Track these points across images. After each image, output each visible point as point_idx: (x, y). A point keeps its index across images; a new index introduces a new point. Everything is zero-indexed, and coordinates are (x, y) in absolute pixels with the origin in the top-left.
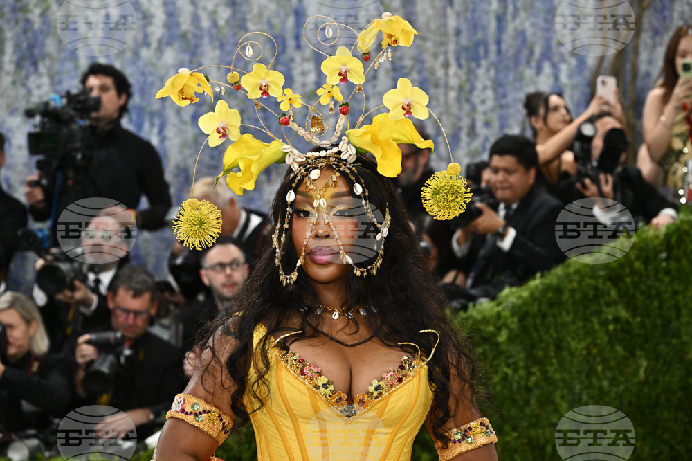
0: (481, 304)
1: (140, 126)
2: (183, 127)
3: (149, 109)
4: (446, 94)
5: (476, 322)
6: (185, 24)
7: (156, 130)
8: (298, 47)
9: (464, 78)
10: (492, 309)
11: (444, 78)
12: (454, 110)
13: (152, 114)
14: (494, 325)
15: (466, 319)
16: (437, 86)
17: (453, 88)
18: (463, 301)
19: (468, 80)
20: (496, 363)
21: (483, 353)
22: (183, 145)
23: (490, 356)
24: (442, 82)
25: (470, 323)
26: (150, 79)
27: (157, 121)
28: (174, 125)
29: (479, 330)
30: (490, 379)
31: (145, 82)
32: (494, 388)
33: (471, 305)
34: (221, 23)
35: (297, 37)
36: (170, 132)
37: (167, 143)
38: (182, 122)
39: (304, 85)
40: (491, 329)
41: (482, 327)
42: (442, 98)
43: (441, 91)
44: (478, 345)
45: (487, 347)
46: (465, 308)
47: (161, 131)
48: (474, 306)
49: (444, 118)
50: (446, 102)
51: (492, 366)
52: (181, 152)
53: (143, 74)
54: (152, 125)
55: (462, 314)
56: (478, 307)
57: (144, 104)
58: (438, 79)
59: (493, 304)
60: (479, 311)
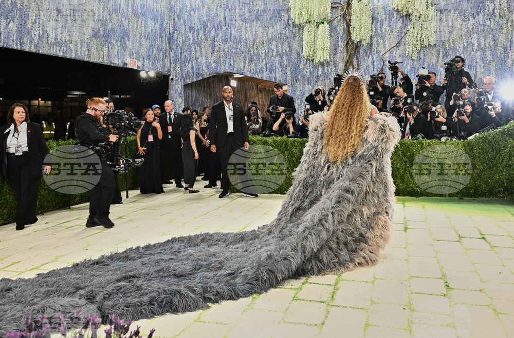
1: (471, 70)
3: (473, 65)
6: (482, 46)
8: (511, 49)
22: (481, 73)
28: (479, 69)
34: (491, 45)
35: (510, 47)
38: (481, 68)
47: (476, 70)
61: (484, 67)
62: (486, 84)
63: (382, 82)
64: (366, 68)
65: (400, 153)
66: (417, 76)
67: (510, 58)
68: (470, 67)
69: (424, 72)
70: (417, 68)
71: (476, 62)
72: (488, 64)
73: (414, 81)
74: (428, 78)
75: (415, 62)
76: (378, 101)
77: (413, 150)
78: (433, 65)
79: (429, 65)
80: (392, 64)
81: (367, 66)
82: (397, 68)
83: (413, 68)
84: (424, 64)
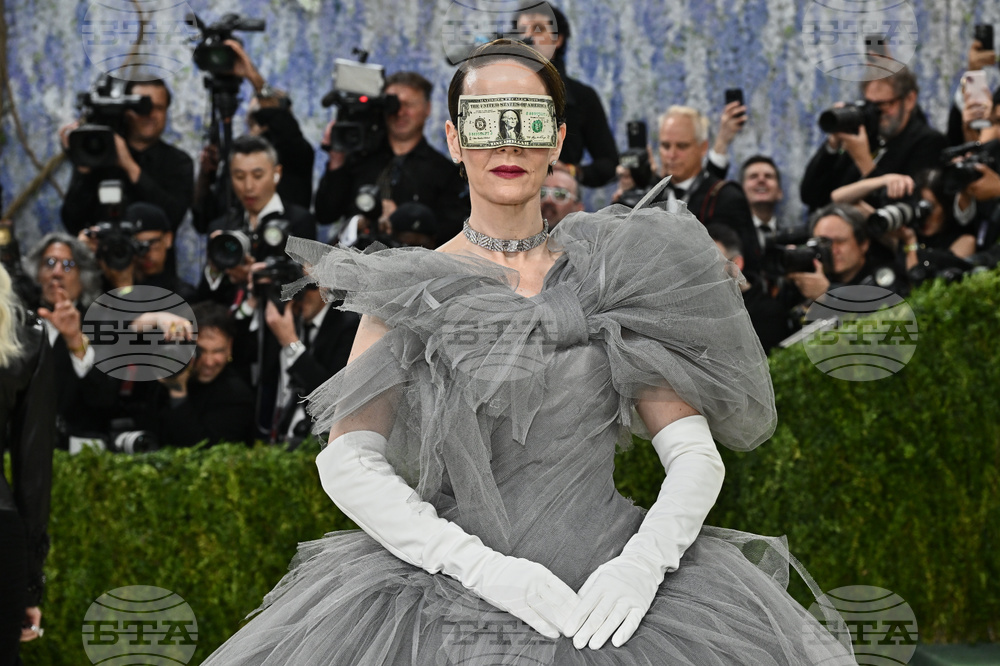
0: (977, 274)
1: (591, 72)
2: (642, 71)
3: (602, 51)
4: (947, 30)
5: (971, 294)
7: (610, 75)
9: (968, 10)
10: (991, 279)
11: (944, 10)
12: (957, 48)
13: (606, 57)
14: (992, 298)
15: (959, 292)
16: (936, 20)
17: (955, 23)
18: (957, 270)
19: (973, 12)
20: (993, 341)
21: (980, 330)
22: (642, 92)
23: (988, 334)
24: (942, 16)
25: (963, 296)
26: (604, 16)
27: (612, 65)
28: (632, 69)
29: (974, 304)
30: (986, 360)
31: (598, 20)
32: (992, 370)
33: (966, 274)
36: (627, 77)
37: (623, 90)
38: (641, 65)
39: (781, 21)
40: (988, 302)
41: (978, 301)
42: (942, 34)
43: (941, 26)
44: (973, 321)
45: (983, 323)
46: (959, 278)
47: (616, 75)
48: (970, 276)
49: (944, 57)
50: (948, 39)
51: (989, 346)
52: (639, 100)
53: (596, 11)
54: (606, 69)
55: (955, 286)
56: (974, 277)
57: (597, 45)
58: (938, 12)
59: (991, 274)
60: (974, 283)
61: (655, 59)
62: (667, 145)
63: (148, 131)
64: (48, 49)
65: (241, 522)
66: (326, 103)
67: (773, 21)
68: (590, 56)
69: (365, 81)
70: (321, 58)
71: (618, 37)
72: (674, 48)
73: (315, 128)
74: (383, 109)
75: (314, 27)
76: (147, 236)
77: (308, 507)
78: (405, 41)
79: (383, 42)
80: (207, 32)
81: (49, 38)
82: (233, 57)
83: (301, 56)
84: (358, 37)
